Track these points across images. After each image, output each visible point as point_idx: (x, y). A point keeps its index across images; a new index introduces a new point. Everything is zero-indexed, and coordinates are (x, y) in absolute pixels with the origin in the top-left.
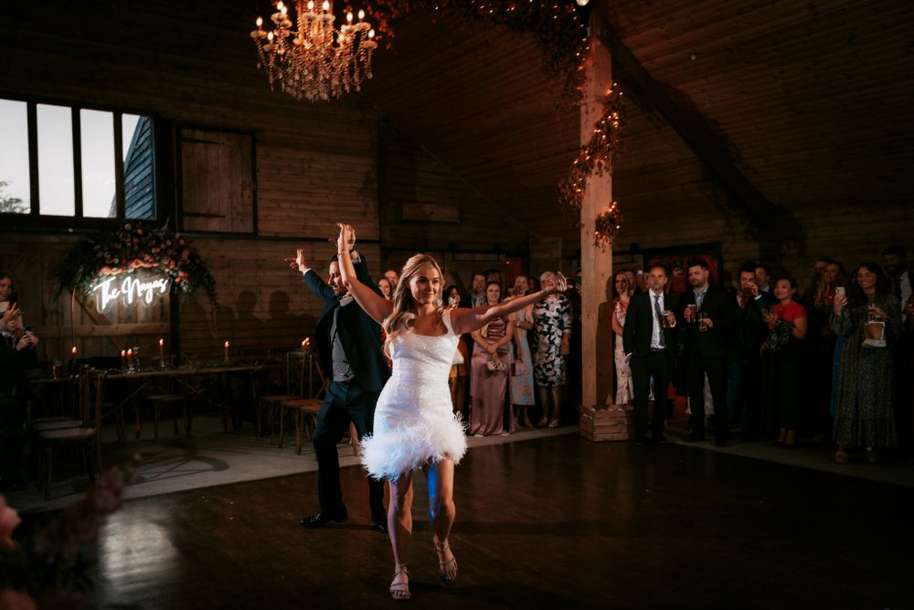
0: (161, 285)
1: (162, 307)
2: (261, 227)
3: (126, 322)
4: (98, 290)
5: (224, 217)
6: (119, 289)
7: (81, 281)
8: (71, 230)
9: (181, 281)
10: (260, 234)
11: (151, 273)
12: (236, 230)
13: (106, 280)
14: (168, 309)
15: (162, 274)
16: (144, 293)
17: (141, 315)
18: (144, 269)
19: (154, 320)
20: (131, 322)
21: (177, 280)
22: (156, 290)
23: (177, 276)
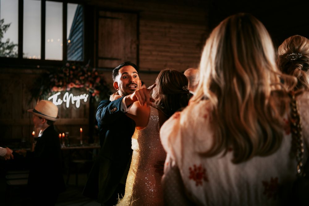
1: (85, 110)
2: (141, 65)
3: (65, 118)
5: (121, 59)
6: (62, 99)
7: (42, 94)
8: (38, 67)
9: (95, 95)
11: (79, 91)
14: (88, 111)
15: (85, 92)
18: (76, 88)
19: (80, 117)
21: (93, 95)
22: (82, 101)
23: (93, 92)
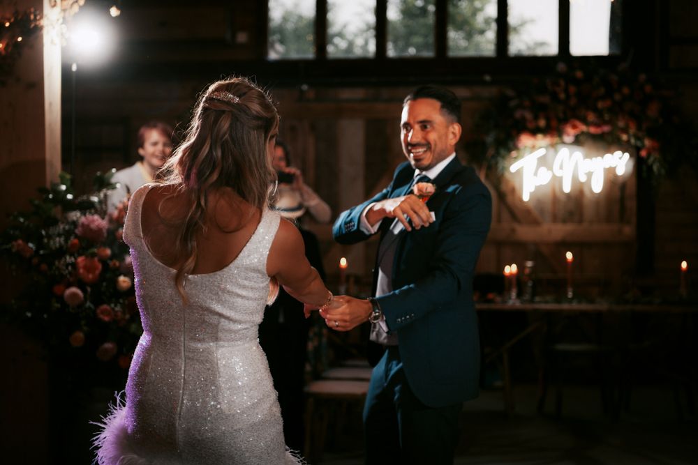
0: (620, 162)
1: (622, 200)
3: (564, 222)
4: (516, 170)
6: (550, 168)
7: (493, 157)
8: (488, 78)
9: (649, 155)
11: (606, 142)
13: (530, 154)
14: (632, 204)
15: (624, 147)
17: (589, 212)
19: (608, 219)
21: (643, 153)
22: (610, 172)
23: (644, 146)
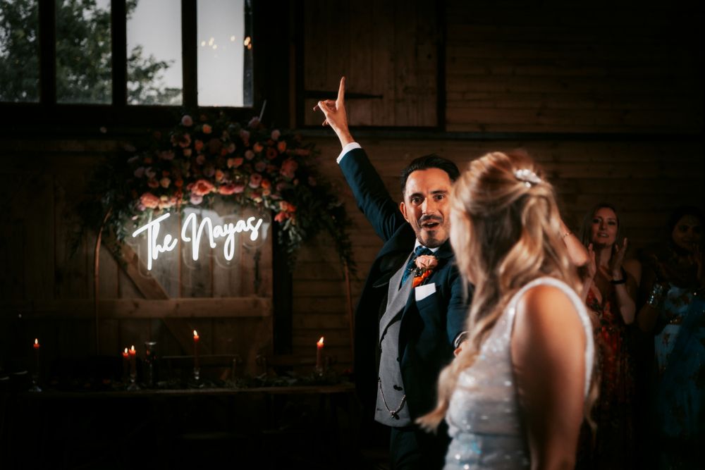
1: (257, 269)
2: (450, 114)
3: (193, 295)
4: (140, 236)
5: (381, 97)
6: (177, 234)
7: (112, 221)
8: (103, 130)
9: (285, 220)
10: (449, 129)
11: (236, 205)
12: (402, 123)
13: (154, 218)
14: (267, 274)
15: (258, 211)
16: (220, 243)
17: (221, 283)
18: (225, 199)
19: (242, 292)
20: (203, 295)
21: (278, 218)
22: (242, 237)
23: (279, 210)
